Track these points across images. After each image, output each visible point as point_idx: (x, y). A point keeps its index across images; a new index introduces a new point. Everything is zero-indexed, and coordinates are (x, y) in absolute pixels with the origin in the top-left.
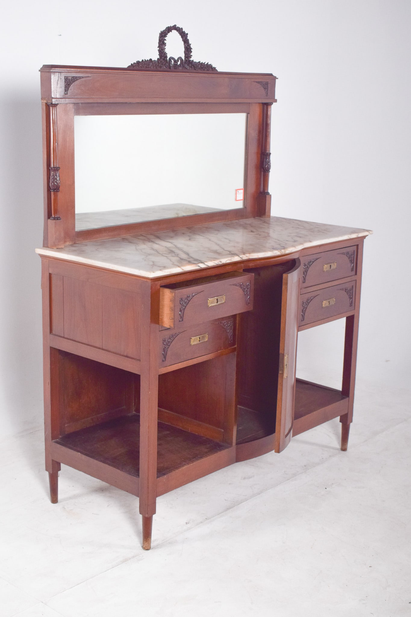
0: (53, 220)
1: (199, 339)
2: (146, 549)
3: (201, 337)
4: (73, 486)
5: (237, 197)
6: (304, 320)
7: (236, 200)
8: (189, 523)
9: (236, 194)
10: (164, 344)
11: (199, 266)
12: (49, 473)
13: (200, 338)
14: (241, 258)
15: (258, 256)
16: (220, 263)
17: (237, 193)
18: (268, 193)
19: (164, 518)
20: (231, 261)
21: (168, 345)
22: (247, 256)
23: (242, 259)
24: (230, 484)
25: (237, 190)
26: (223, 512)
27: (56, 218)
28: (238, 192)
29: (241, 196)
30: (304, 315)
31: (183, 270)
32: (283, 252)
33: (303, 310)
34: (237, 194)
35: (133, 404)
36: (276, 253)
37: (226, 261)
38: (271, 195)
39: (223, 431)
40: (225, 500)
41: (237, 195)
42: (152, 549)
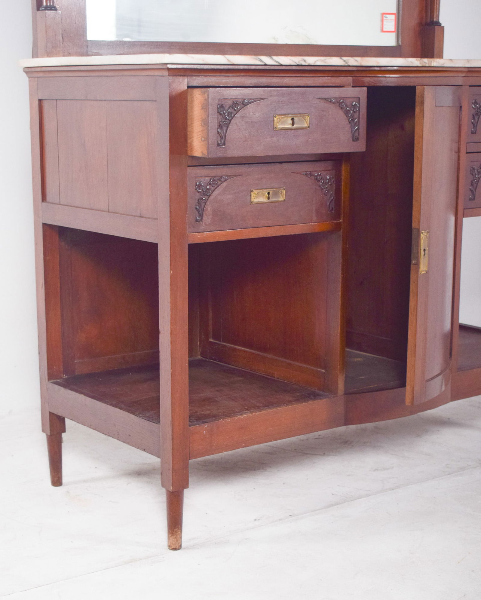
0: (43, 10)
1: (267, 194)
2: (173, 547)
3: (271, 192)
4: (96, 468)
5: (384, 26)
6: (474, 199)
7: (383, 31)
8: (259, 520)
9: (382, 21)
10: (198, 192)
11: (261, 61)
12: (47, 435)
13: (269, 193)
14: (345, 61)
15: (378, 63)
16: (304, 63)
17: (384, 18)
18: (438, 24)
19: (221, 512)
20: (325, 62)
21: (207, 195)
22: (356, 60)
23: (347, 63)
24: (348, 475)
25: (383, 14)
26: (322, 509)
27: (49, 7)
28: (386, 17)
29: (391, 24)
30: (475, 191)
31: (229, 61)
32: (426, 63)
33: (472, 181)
34: (384, 20)
35: (199, 343)
36: (411, 62)
37: (315, 62)
38: (443, 27)
39: (324, 371)
40: (333, 494)
41: (385, 23)
42: (184, 549)
